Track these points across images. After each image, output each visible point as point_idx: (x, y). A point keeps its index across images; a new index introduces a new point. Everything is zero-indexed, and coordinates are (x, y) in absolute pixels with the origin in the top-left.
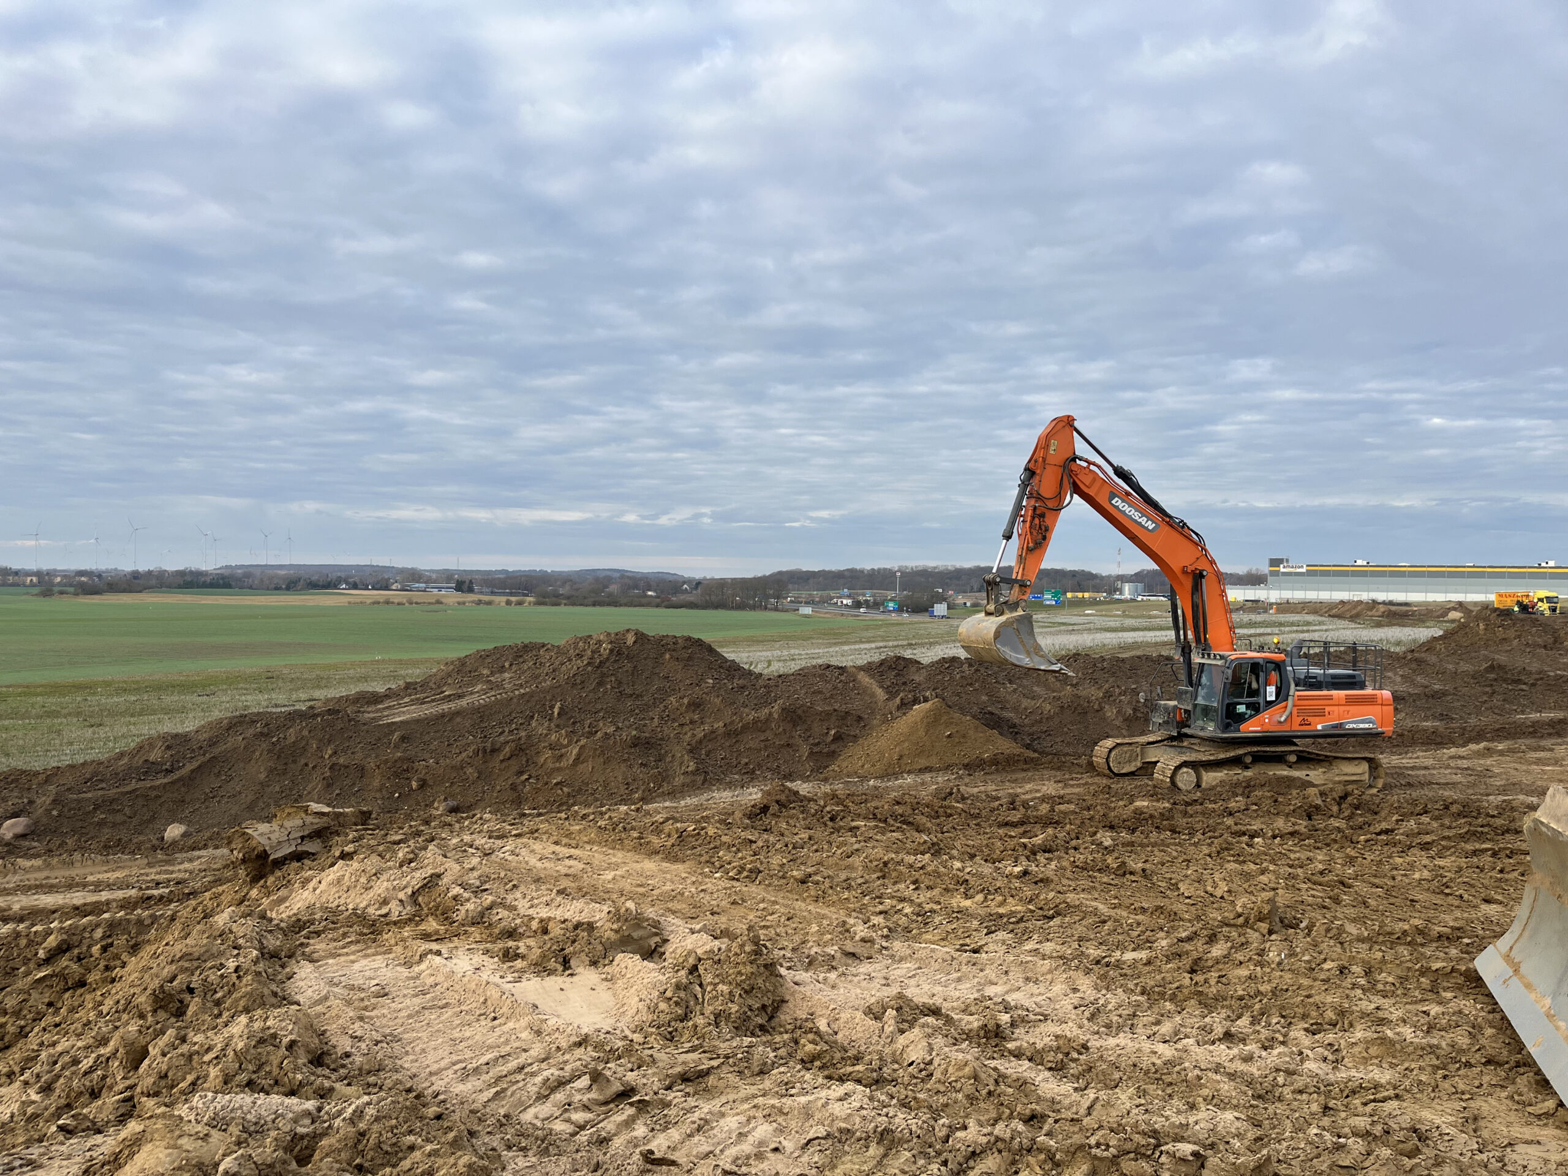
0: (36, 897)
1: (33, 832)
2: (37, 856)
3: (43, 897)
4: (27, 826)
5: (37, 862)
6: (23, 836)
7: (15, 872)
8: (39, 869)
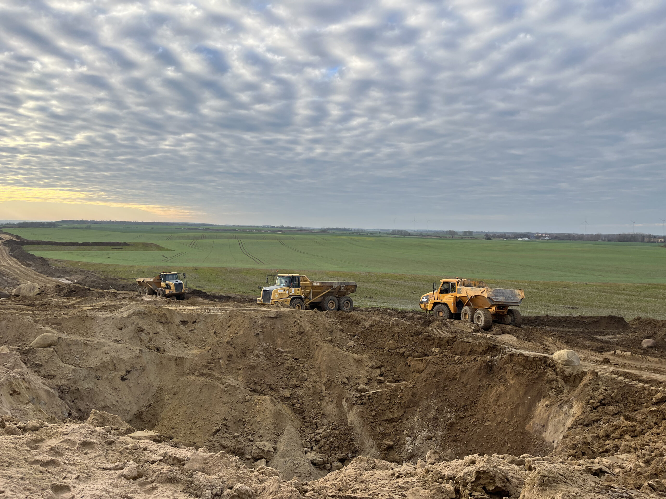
0: (654, 374)
1: (655, 347)
2: (656, 357)
3: (657, 375)
4: (653, 343)
5: (656, 360)
6: (651, 347)
7: (646, 362)
8: (656, 363)
